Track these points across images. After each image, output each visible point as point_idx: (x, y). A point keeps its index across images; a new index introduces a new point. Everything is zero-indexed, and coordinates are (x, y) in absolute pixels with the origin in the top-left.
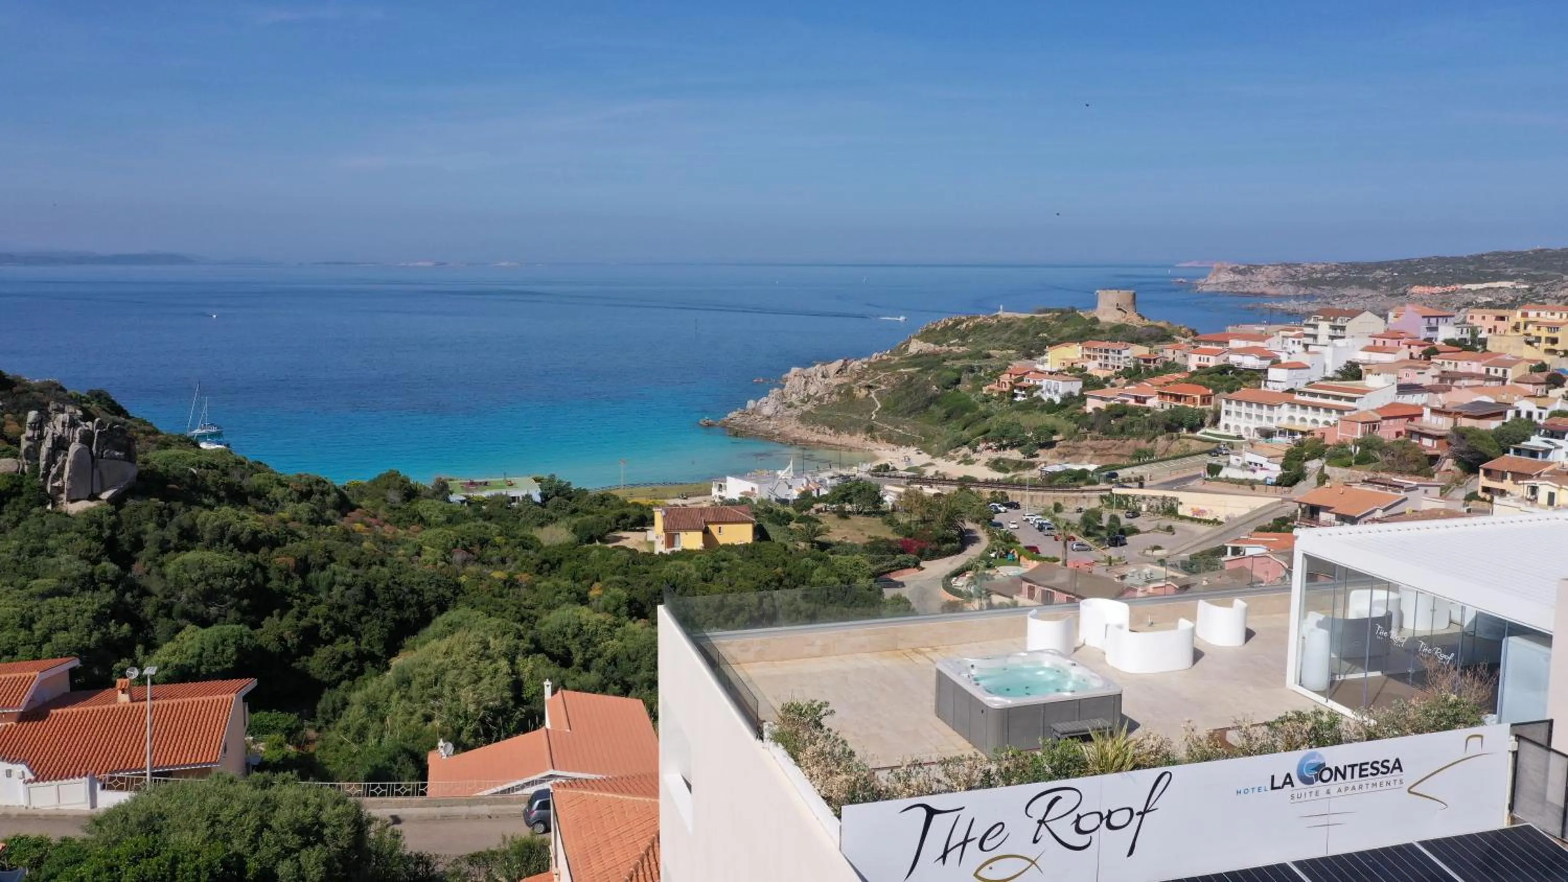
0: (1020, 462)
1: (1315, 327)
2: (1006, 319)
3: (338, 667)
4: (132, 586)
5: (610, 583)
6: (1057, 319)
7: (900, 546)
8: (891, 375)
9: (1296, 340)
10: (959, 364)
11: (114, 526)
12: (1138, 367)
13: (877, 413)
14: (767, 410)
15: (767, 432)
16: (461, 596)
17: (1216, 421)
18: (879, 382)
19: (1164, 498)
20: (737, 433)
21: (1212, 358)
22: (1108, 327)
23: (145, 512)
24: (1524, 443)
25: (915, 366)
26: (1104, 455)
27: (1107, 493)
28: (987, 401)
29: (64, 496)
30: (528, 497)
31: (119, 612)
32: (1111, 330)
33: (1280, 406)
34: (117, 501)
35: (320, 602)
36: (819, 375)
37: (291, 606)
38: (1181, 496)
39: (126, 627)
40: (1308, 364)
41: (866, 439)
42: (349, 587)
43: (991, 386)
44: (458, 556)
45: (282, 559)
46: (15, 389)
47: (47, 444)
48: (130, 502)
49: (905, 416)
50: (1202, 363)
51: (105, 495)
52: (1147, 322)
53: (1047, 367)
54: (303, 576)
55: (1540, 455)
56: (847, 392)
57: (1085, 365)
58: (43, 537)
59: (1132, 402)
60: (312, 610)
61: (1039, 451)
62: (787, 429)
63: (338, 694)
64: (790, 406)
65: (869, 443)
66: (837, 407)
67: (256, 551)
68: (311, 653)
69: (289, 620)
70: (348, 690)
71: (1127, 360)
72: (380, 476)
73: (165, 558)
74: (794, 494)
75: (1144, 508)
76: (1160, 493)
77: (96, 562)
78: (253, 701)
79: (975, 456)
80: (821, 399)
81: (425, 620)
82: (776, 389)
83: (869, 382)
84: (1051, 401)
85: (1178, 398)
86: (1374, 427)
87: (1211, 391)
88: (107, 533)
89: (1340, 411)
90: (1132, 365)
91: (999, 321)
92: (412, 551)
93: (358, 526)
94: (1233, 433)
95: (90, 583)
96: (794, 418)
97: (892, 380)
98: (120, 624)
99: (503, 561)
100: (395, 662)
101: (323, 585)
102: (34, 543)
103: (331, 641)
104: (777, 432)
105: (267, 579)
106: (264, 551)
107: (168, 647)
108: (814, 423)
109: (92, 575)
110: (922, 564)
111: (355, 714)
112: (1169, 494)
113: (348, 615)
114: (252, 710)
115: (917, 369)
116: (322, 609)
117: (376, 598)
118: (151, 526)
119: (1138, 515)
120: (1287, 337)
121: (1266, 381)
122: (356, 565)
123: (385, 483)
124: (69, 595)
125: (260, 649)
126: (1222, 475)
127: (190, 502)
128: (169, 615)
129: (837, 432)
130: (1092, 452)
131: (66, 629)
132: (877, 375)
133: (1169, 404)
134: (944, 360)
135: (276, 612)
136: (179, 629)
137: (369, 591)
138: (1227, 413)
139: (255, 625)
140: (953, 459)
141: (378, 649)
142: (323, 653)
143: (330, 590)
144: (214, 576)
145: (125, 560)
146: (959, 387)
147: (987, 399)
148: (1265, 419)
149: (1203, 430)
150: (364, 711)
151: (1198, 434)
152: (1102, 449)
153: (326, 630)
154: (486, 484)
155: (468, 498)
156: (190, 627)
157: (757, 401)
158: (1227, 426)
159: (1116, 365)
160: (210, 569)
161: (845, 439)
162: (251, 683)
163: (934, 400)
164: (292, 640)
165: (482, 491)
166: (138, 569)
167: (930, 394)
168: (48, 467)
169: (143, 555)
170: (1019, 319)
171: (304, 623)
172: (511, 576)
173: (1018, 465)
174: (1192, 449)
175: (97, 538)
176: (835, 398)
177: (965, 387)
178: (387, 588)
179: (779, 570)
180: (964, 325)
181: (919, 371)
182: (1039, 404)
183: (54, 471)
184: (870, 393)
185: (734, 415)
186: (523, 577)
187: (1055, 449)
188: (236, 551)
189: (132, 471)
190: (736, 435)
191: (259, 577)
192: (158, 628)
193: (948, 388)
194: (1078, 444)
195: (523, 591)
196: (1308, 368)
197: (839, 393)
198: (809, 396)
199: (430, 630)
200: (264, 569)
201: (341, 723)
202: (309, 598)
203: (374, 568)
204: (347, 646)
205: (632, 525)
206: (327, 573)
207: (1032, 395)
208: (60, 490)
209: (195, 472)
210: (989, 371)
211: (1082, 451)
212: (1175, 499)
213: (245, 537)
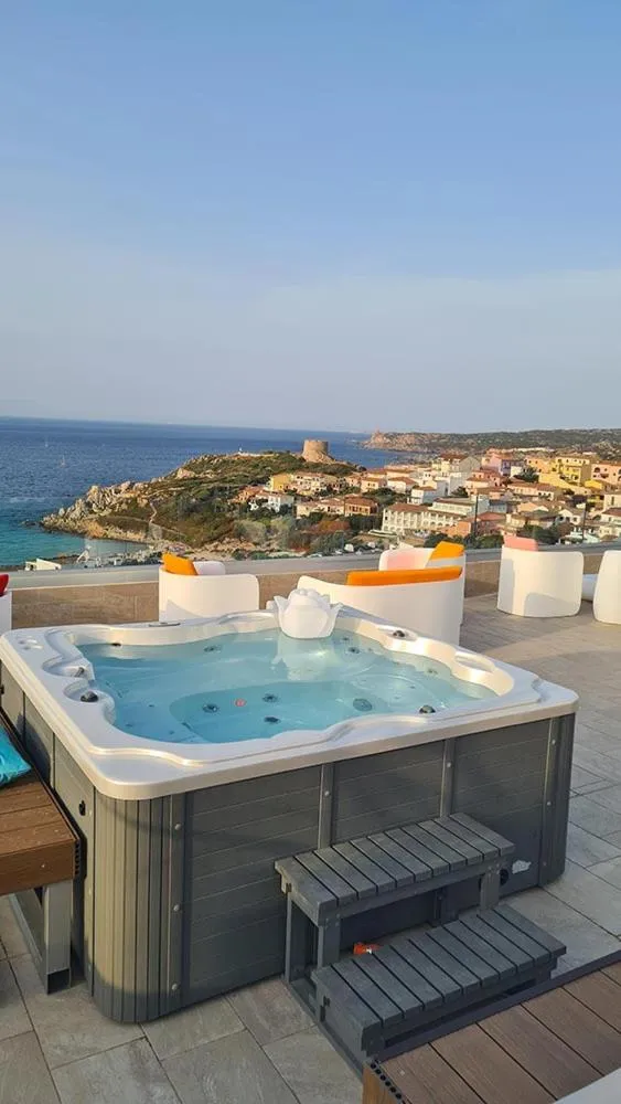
2: (244, 457)
6: (278, 458)
8: (165, 492)
9: (428, 473)
10: (212, 486)
12: (330, 489)
13: (153, 518)
14: (76, 515)
15: (74, 530)
17: (379, 527)
18: (155, 496)
20: (51, 530)
21: (377, 484)
22: (310, 464)
25: (181, 486)
28: (231, 510)
32: (313, 466)
33: (419, 514)
36: (113, 491)
41: (145, 536)
43: (234, 501)
49: (174, 521)
50: (370, 487)
52: (335, 462)
53: (271, 489)
56: (133, 502)
57: (296, 488)
59: (326, 511)
62: (89, 528)
64: (92, 511)
65: (148, 538)
66: (125, 512)
79: (222, 548)
80: (113, 507)
82: (80, 500)
83: (149, 497)
84: (274, 510)
85: (355, 511)
87: (377, 505)
89: (455, 517)
90: (326, 488)
91: (239, 459)
94: (390, 531)
96: (94, 521)
97: (165, 495)
104: (82, 531)
108: (108, 525)
115: (183, 488)
120: (422, 472)
121: (411, 498)
129: (125, 531)
132: (152, 492)
134: (202, 483)
138: (387, 518)
140: (207, 549)
146: (213, 500)
148: (409, 522)
149: (372, 531)
151: (369, 533)
157: (66, 509)
158: (386, 527)
159: (315, 488)
161: (130, 535)
163: (194, 508)
167: (192, 504)
170: (252, 458)
176: (124, 506)
177: (216, 500)
180: (215, 461)
182: (266, 512)
184: (148, 504)
185: (51, 519)
193: (204, 501)
196: (436, 490)
197: (127, 503)
198: (105, 506)
207: (261, 506)
210: (232, 490)
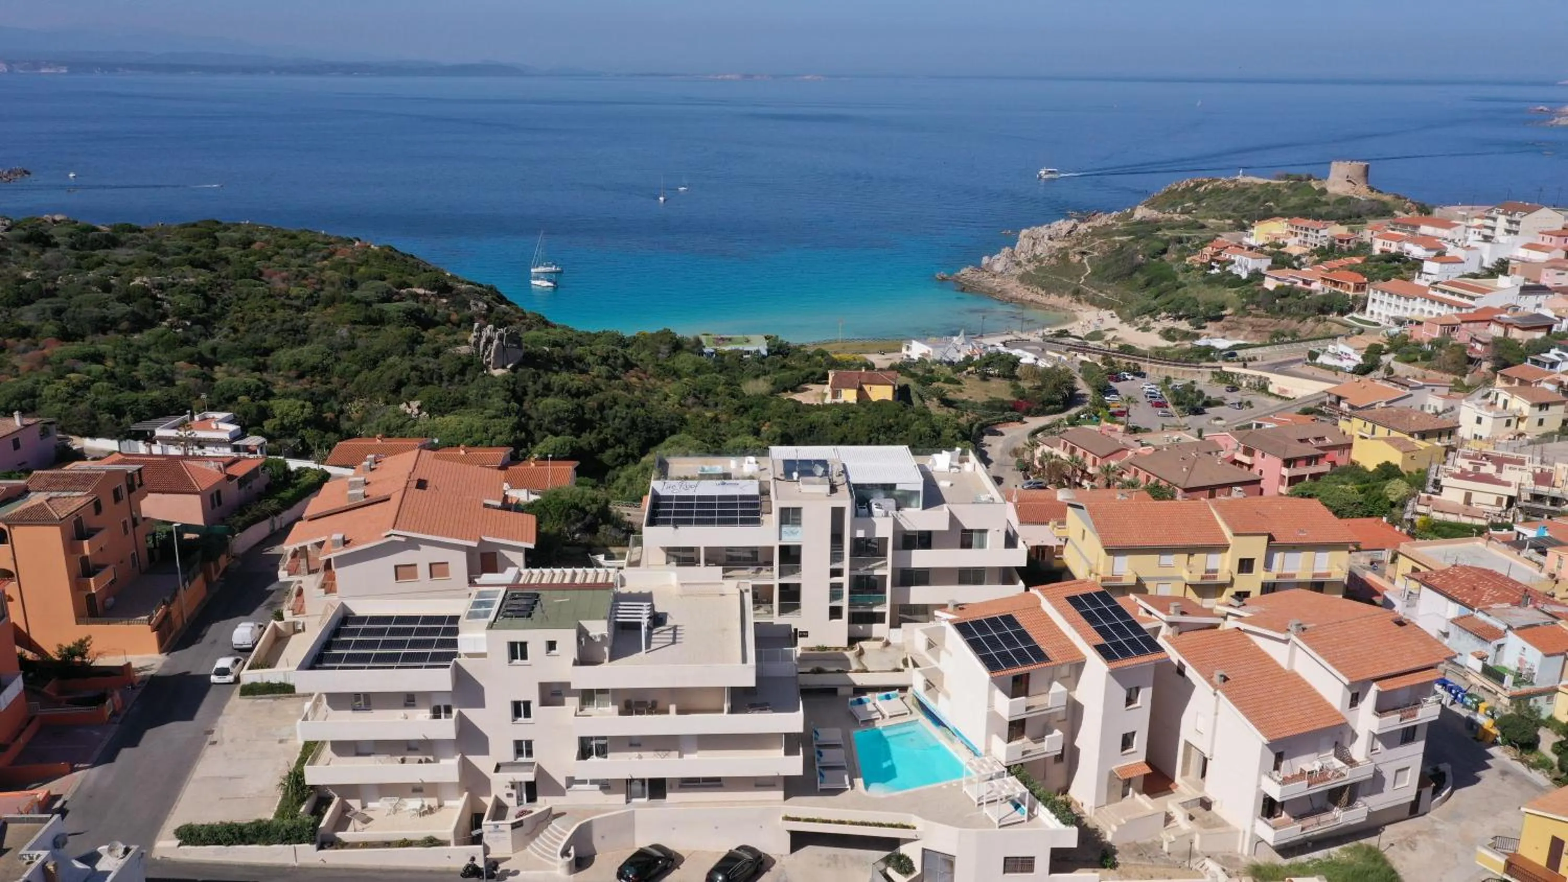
0: (1188, 333)
1: (1495, 219)
2: (1244, 184)
3: (616, 460)
4: (524, 415)
5: (775, 423)
6: (1290, 187)
7: (1011, 406)
8: (1105, 243)
9: (1477, 230)
10: (1169, 234)
11: (514, 384)
12: (1332, 246)
13: (1085, 278)
14: (998, 267)
15: (990, 289)
16: (684, 426)
17: (1364, 309)
18: (1093, 249)
19: (1260, 377)
20: (964, 288)
21: (1394, 244)
22: (1334, 199)
23: (527, 375)
24: (1543, 355)
25: (1130, 234)
26: (1260, 331)
27: (1218, 370)
28: (1187, 271)
29: (491, 366)
30: (758, 351)
31: (519, 427)
32: (1335, 203)
33: (1415, 299)
34: (514, 369)
35: (609, 426)
36: (1046, 237)
37: (595, 428)
38: (1273, 377)
39: (523, 434)
40: (1463, 258)
41: (1071, 301)
42: (623, 419)
43: (1195, 257)
44: (690, 400)
45: (591, 403)
46: (454, 292)
47: (483, 341)
48: (520, 370)
49: (1108, 282)
50: (1385, 247)
51: (509, 366)
52: (1374, 195)
53: (1252, 241)
54: (601, 412)
55: (1547, 366)
56: (1063, 255)
57: (1286, 241)
58: (486, 388)
59: (1300, 284)
60: (605, 431)
61: (1209, 324)
62: (1008, 287)
63: (616, 472)
64: (1019, 264)
65: (1073, 304)
66: (1053, 270)
67: (579, 398)
68: (604, 452)
69: (594, 435)
70: (620, 470)
71: (1323, 239)
72: (658, 332)
73: (537, 400)
74: (961, 357)
75: (1244, 384)
76: (1257, 373)
77: (509, 402)
78: (579, 472)
79: (1153, 325)
80: (1041, 261)
81: (662, 438)
82: (1007, 249)
83: (1084, 249)
84: (1238, 276)
85: (1336, 284)
86: (1453, 329)
87: (1366, 279)
88: (512, 386)
89: (1460, 307)
90: (1326, 244)
91: (1236, 186)
92: (662, 397)
93: (634, 380)
94: (1374, 319)
95: (507, 412)
96: (1015, 278)
97: (1105, 247)
98: (521, 432)
99: (716, 405)
100: (643, 459)
101: (611, 417)
102: (482, 391)
103: (613, 447)
104: (999, 289)
105: (584, 413)
106: (582, 398)
107: (541, 445)
108: (1031, 283)
109: (508, 409)
110: (1025, 419)
111: (622, 482)
112: (1265, 374)
113: (622, 434)
114: (578, 475)
115: (1131, 237)
116: (609, 430)
117: (637, 426)
118: (530, 383)
119: (1238, 389)
120: (1469, 227)
121: (1421, 273)
122: (628, 406)
123: (659, 338)
124: (500, 418)
125: (581, 448)
126: (1318, 361)
127: (548, 370)
128: (540, 429)
129: (1048, 293)
130: (1250, 328)
131: (501, 433)
132: (1093, 242)
133: (1329, 288)
134: (1159, 229)
135: (588, 430)
136: (545, 436)
137: (633, 422)
138: (1374, 300)
139: (578, 437)
140: (1136, 325)
141: (636, 452)
142: (609, 452)
143: (614, 419)
144: (560, 411)
145: (520, 401)
146: (1165, 256)
147: (1187, 270)
148: (1401, 309)
149: (1350, 315)
150: (625, 481)
151: (1345, 318)
152: (1260, 326)
153: (611, 441)
154: (730, 340)
155: (716, 350)
156: (550, 436)
157: (991, 257)
158: (1372, 313)
159: (1314, 243)
160: (558, 408)
161: (1053, 299)
162: (577, 463)
163: (1138, 267)
164: (595, 445)
165: (727, 345)
166: (526, 405)
167: (1135, 262)
168: (484, 351)
169: (528, 398)
170: (1256, 184)
171: (601, 436)
172: (716, 415)
173: (1186, 335)
174: (1332, 332)
175: (508, 390)
176: (1053, 261)
177: (1168, 257)
178: (643, 421)
179: (891, 421)
180: (1203, 188)
181: (1132, 240)
182: (1228, 278)
183: (486, 353)
184: (1083, 258)
185: (966, 272)
186: (724, 417)
187: (1222, 323)
188: (569, 398)
189: (520, 353)
190: (963, 290)
191: (580, 412)
192: (536, 435)
193: (1154, 257)
194: (1242, 320)
195: (722, 426)
196: (1463, 262)
197: (1057, 257)
198: (1035, 256)
199: (662, 445)
200: (583, 408)
201: (615, 485)
202: (604, 424)
203: (637, 409)
204: (621, 450)
205: (819, 379)
206: (613, 411)
207: (1225, 268)
208: (489, 363)
209: (547, 349)
210: (1197, 242)
211: (1243, 326)
212: (1268, 379)
213: (574, 391)
